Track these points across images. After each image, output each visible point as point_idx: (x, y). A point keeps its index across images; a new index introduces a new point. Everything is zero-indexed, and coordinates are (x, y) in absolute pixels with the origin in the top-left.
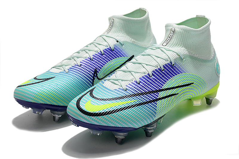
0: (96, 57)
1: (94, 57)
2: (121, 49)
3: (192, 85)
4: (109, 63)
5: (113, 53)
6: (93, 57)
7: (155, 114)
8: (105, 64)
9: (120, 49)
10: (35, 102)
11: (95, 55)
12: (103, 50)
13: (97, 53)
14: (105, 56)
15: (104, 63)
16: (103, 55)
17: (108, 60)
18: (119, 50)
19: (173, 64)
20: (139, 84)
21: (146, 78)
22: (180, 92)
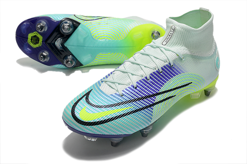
19: (171, 65)
20: (136, 88)
21: (143, 81)
22: (178, 93)
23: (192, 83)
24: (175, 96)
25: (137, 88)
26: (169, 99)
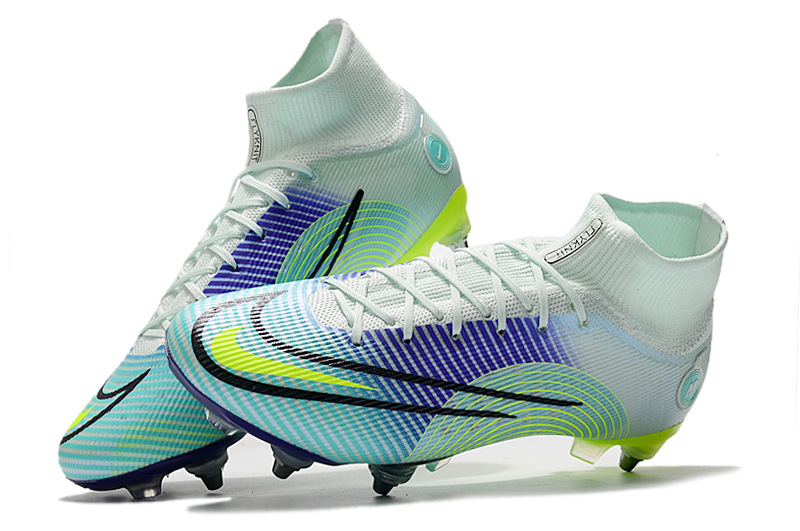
0: (246, 254)
1: (240, 257)
2: (314, 192)
3: (574, 407)
4: (291, 255)
5: (292, 218)
6: (237, 257)
7: (419, 431)
8: (280, 263)
9: (310, 191)
10: (120, 473)
11: (241, 250)
12: (258, 223)
13: (243, 241)
14: (273, 238)
15: (275, 262)
16: (263, 236)
17: (285, 246)
18: (306, 198)
19: (541, 326)
20: (408, 341)
21: (437, 333)
22: (524, 415)
23: (581, 404)
24: (513, 417)
25: (411, 343)
26: (492, 418)
